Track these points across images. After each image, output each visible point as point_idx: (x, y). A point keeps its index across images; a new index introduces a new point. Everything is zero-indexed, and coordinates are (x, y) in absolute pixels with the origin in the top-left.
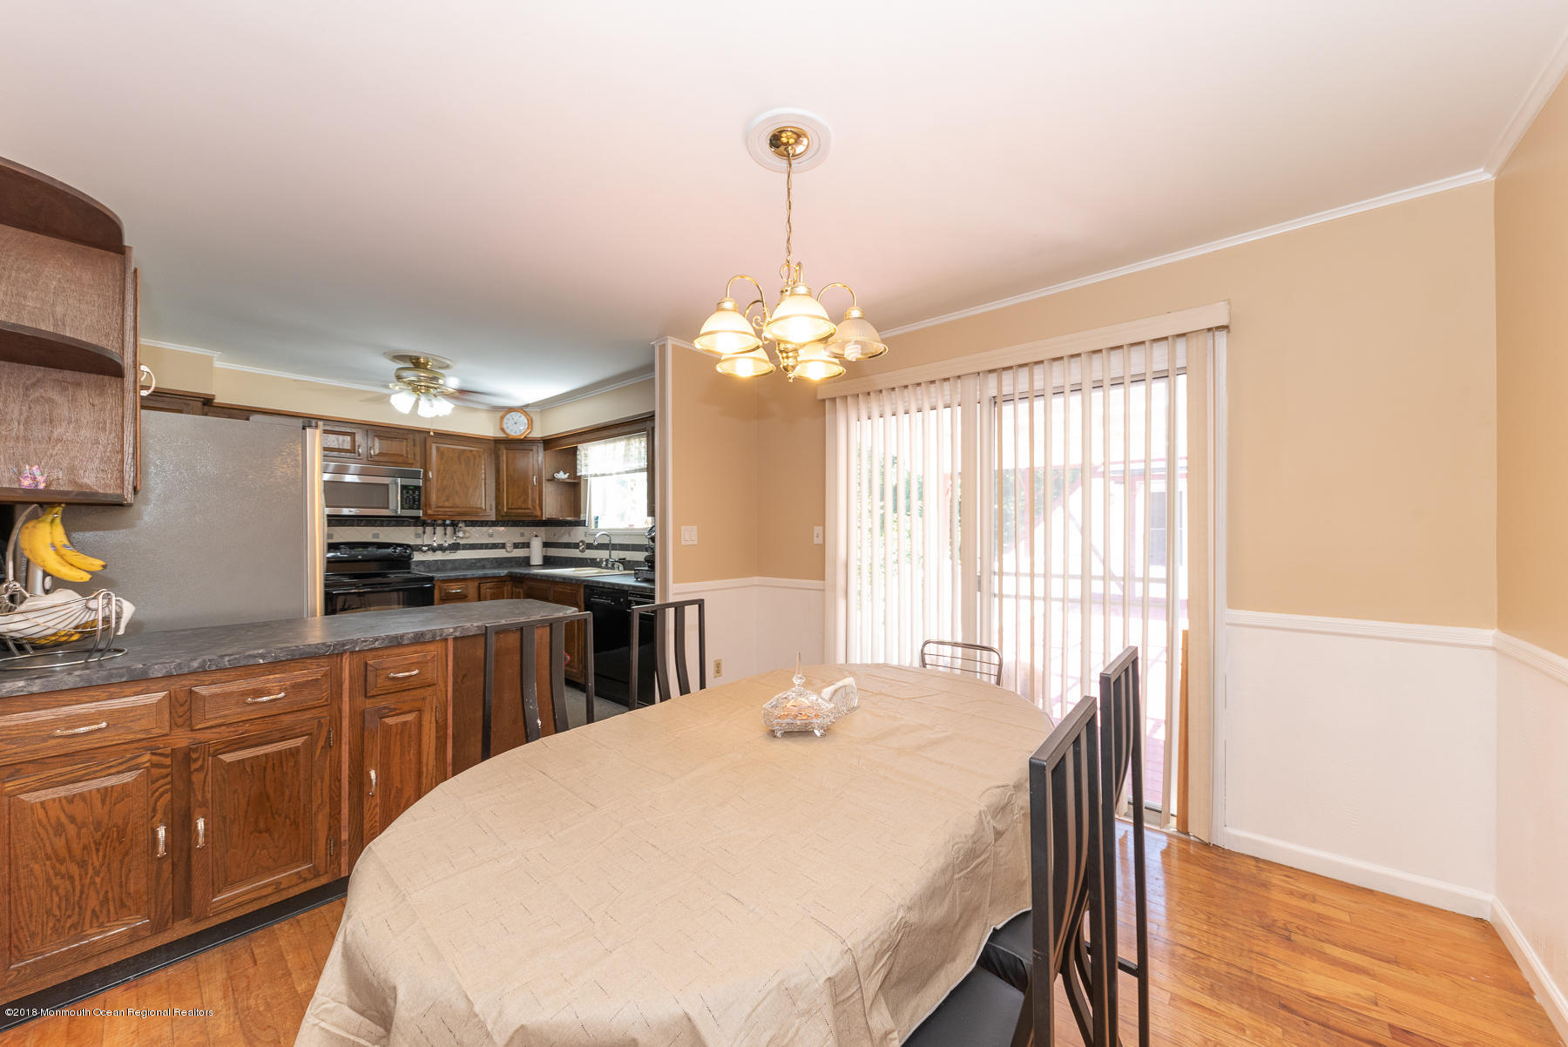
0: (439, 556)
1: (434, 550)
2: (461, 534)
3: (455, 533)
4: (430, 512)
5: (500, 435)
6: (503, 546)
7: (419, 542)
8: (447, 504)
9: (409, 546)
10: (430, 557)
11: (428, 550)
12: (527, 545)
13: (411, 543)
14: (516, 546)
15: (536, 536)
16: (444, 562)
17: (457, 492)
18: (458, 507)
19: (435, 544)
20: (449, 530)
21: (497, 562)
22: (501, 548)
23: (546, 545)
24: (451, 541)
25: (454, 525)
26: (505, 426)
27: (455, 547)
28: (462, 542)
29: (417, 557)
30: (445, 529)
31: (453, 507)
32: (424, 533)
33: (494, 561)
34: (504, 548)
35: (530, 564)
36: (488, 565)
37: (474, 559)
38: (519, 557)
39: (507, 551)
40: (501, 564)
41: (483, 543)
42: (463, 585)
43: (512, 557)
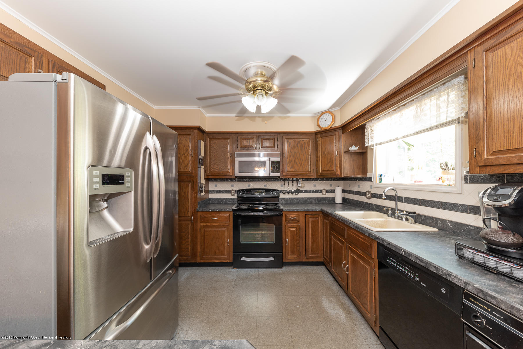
0: (290, 196)
1: (288, 193)
2: (300, 185)
3: (297, 185)
4: (284, 174)
5: (318, 129)
6: (321, 191)
7: (282, 189)
8: (292, 170)
9: (278, 190)
10: (287, 196)
11: (286, 193)
12: (333, 191)
13: (279, 189)
14: (328, 191)
15: (338, 186)
16: (293, 199)
17: (296, 163)
18: (297, 171)
19: (288, 190)
20: (295, 183)
21: (318, 200)
22: (320, 192)
23: (344, 191)
24: (295, 188)
25: (297, 180)
26: (320, 123)
27: (297, 192)
28: (300, 189)
29: (281, 196)
30: (293, 183)
31: (294, 171)
32: (284, 184)
33: (317, 200)
34: (322, 193)
35: (335, 202)
36: (314, 202)
37: (307, 198)
38: (330, 198)
39: (323, 194)
40: (320, 201)
41: (311, 190)
42: (297, 215)
43: (325, 198)
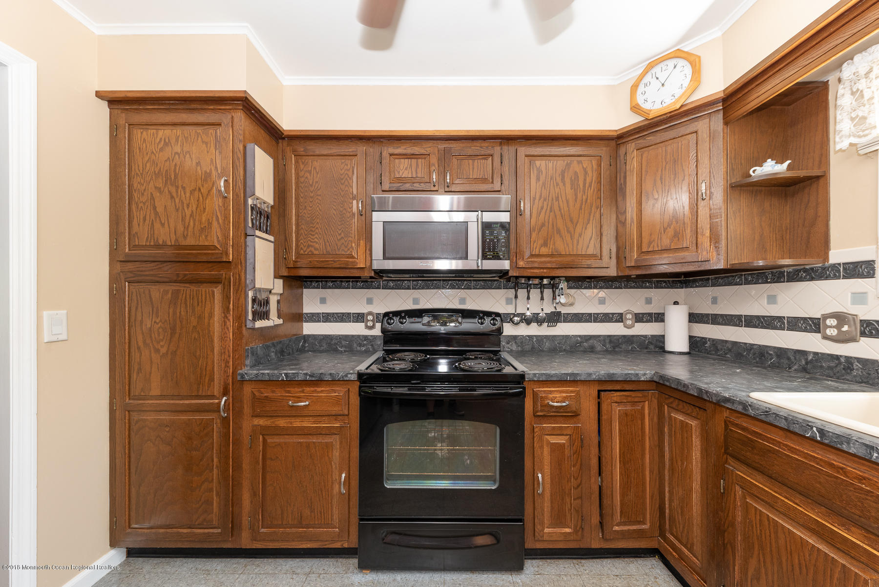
0: (534, 330)
1: (528, 322)
2: (563, 300)
3: (554, 298)
4: (521, 264)
5: (630, 120)
6: (619, 318)
7: (510, 309)
8: (544, 251)
9: (498, 315)
10: (523, 330)
11: (521, 321)
12: (660, 318)
13: (501, 311)
14: (640, 318)
15: (676, 303)
16: (541, 339)
17: (559, 231)
18: (560, 255)
19: (528, 313)
20: (548, 293)
21: (611, 342)
22: (617, 321)
23: (694, 318)
24: (549, 309)
25: (554, 287)
26: (640, 100)
27: (554, 318)
28: (564, 310)
29: (509, 330)
30: (542, 293)
31: (552, 256)
32: (516, 297)
33: (607, 341)
34: (622, 322)
35: (664, 349)
36: (599, 347)
37: (580, 336)
38: (645, 336)
39: (625, 327)
40: (617, 346)
41: (591, 314)
42: (572, 392)
43: (633, 336)
